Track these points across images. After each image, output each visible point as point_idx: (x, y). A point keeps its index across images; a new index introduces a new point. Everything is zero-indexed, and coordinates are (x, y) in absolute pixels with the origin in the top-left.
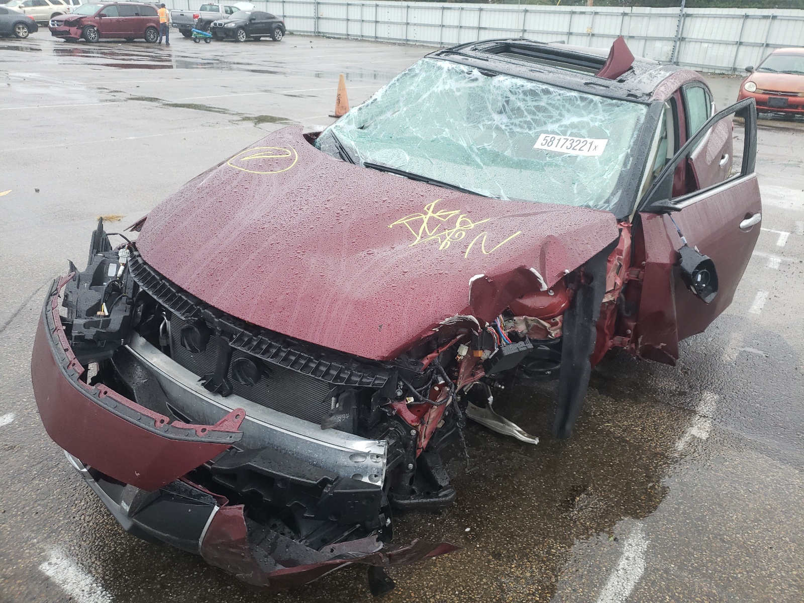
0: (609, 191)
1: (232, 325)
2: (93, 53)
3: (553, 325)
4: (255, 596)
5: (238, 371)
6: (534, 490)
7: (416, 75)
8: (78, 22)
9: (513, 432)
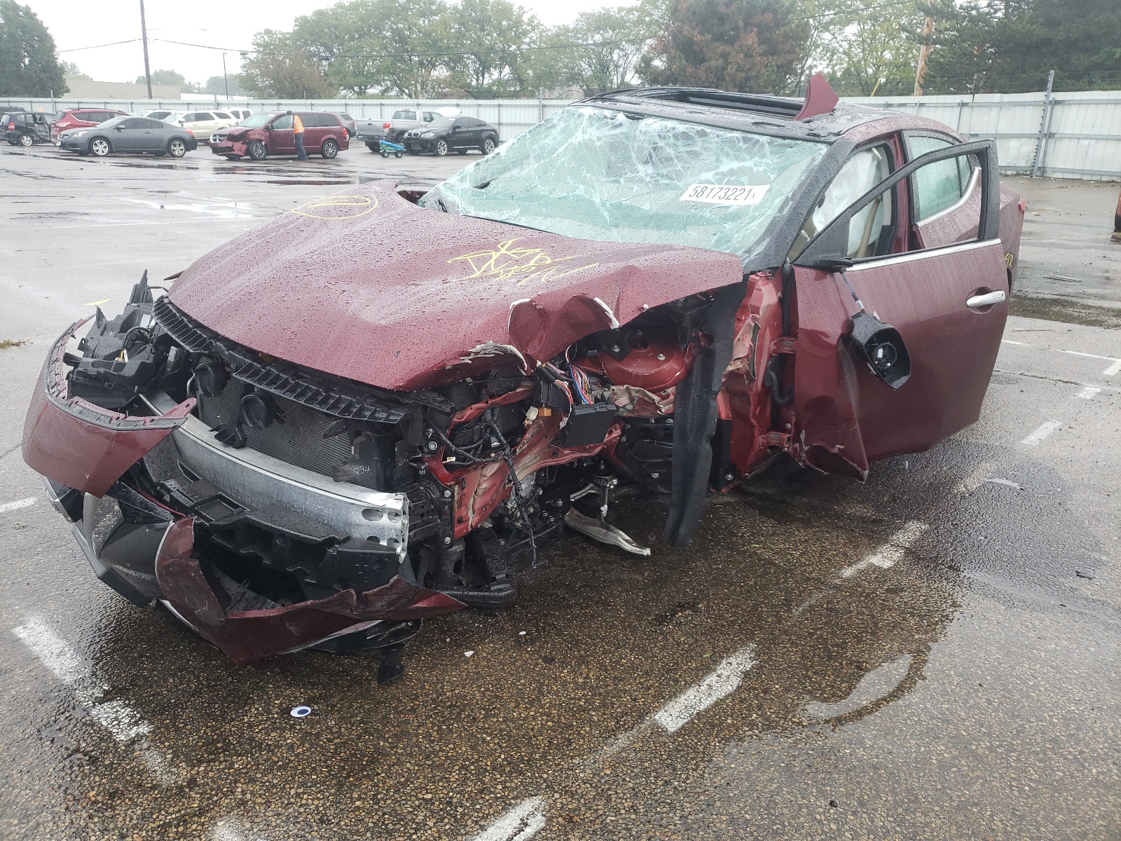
0: (753, 239)
1: (242, 357)
2: (257, 170)
3: (663, 398)
4: (240, 672)
5: (247, 412)
6: (626, 602)
7: (554, 126)
8: (243, 137)
9: (617, 540)
